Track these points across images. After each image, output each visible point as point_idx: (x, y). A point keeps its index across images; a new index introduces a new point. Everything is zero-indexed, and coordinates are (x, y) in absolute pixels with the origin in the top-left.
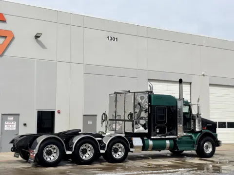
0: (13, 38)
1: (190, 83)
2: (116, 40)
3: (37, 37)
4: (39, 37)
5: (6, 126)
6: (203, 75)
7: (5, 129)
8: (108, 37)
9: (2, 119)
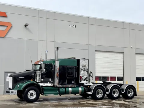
0: (12, 27)
1: (123, 53)
2: (75, 27)
3: (26, 26)
4: (27, 26)
5: (7, 79)
6: (132, 48)
7: (7, 81)
8: (70, 25)
9: (5, 75)
